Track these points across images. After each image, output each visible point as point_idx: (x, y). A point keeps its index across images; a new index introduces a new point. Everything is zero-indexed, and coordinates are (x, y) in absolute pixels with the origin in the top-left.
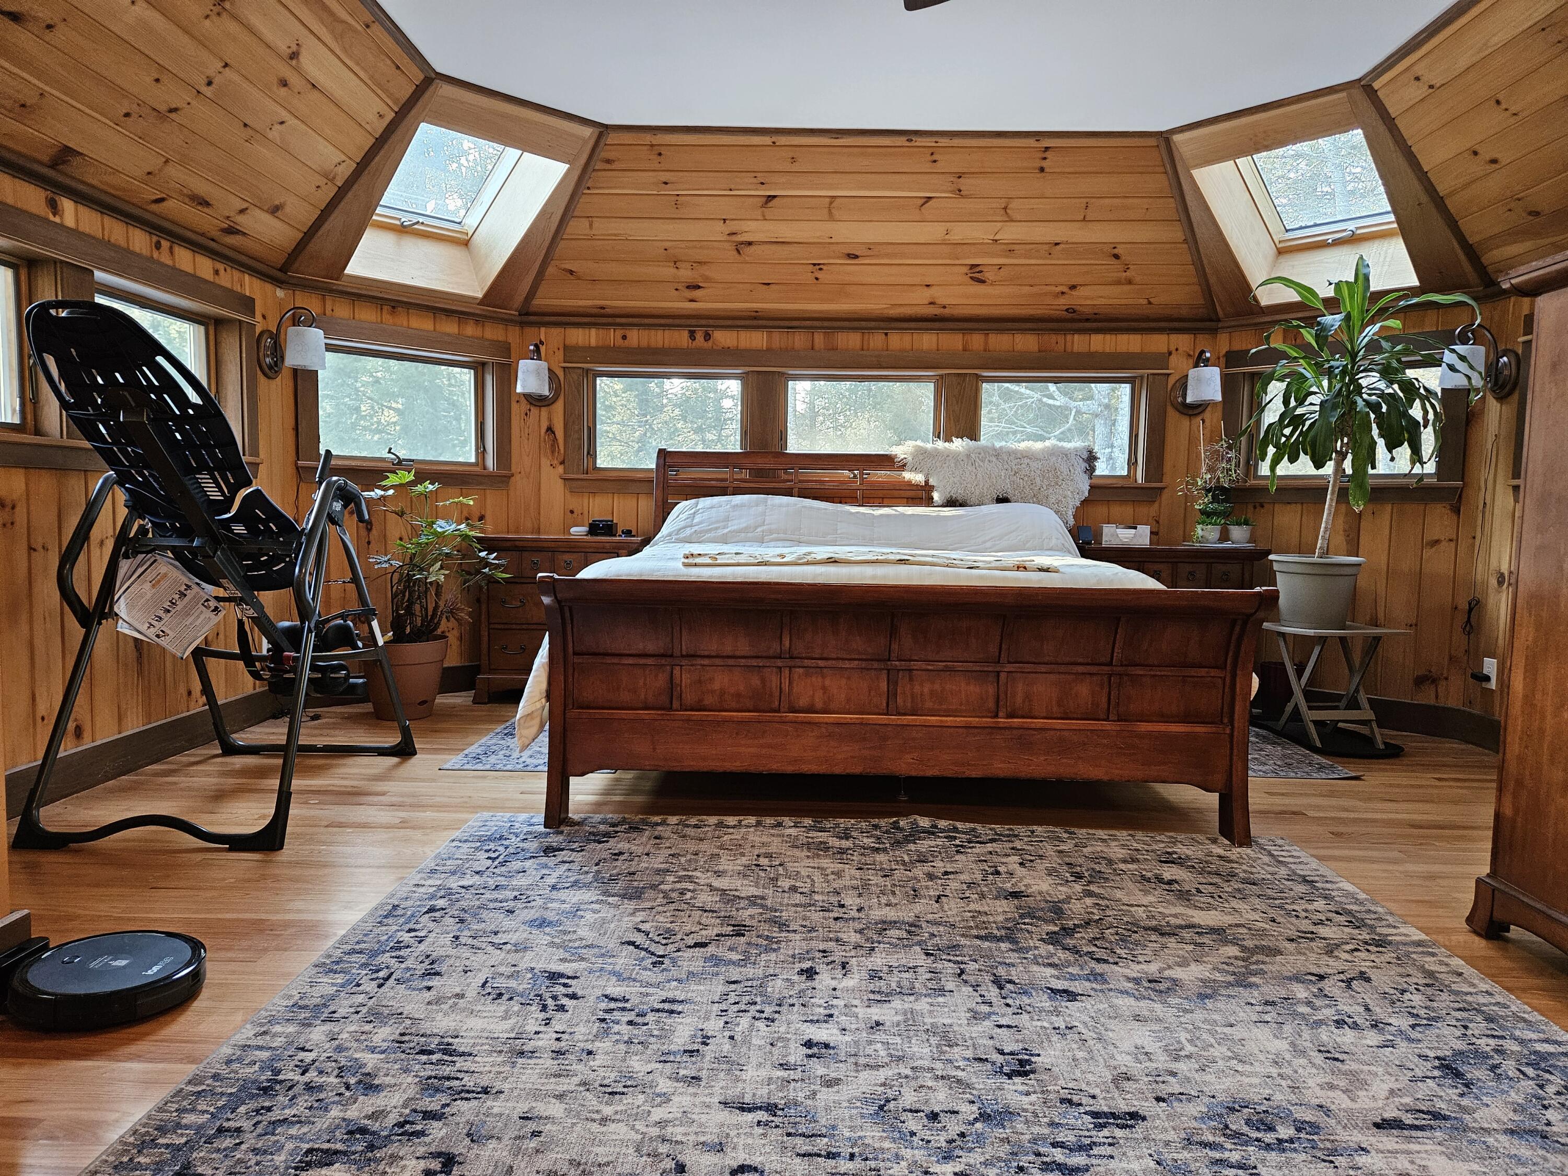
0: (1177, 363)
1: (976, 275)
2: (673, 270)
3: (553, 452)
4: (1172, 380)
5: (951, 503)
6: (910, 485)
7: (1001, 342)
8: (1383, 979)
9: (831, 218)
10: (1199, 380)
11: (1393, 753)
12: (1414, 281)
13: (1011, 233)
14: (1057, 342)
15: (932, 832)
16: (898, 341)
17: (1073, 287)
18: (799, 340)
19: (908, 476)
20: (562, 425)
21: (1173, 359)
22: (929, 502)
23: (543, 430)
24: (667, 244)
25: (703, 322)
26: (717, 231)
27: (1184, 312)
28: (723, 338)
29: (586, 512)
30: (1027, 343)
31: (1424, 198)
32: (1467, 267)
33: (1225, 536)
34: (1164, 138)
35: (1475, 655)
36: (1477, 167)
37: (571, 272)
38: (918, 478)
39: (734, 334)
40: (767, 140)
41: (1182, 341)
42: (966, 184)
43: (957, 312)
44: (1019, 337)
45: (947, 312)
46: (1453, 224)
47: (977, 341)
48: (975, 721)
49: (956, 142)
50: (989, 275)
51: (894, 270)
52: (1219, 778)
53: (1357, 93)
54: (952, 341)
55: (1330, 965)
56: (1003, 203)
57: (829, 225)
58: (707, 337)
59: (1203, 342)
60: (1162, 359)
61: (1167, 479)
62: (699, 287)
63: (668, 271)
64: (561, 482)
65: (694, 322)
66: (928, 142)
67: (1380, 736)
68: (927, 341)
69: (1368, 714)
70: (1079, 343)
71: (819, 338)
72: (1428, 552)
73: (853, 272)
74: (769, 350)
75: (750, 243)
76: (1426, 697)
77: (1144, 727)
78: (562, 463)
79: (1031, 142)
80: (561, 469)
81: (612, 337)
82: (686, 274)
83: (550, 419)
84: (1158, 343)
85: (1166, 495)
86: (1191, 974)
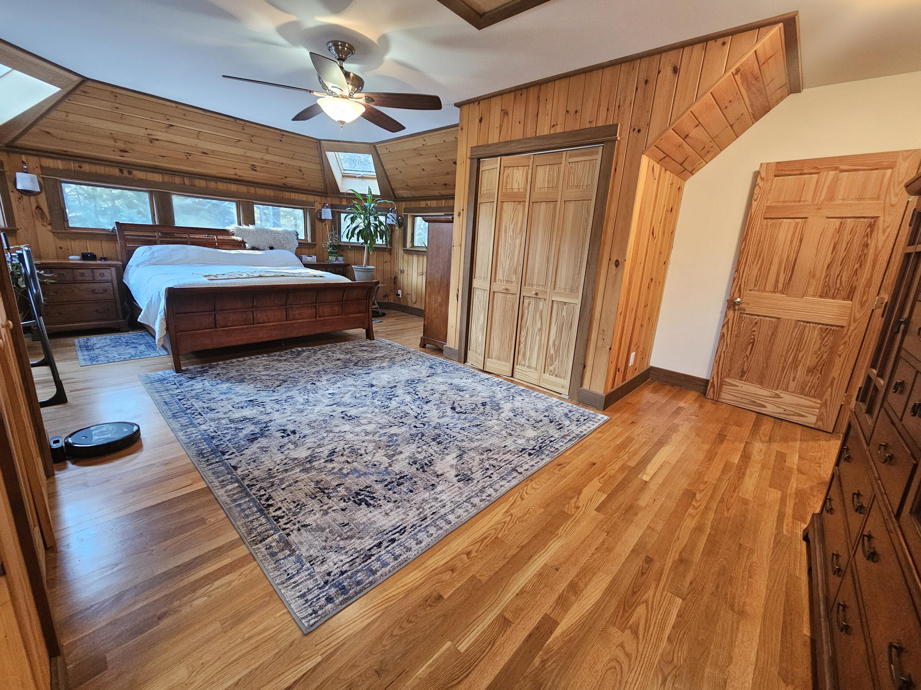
0: (317, 206)
1: (254, 168)
2: (114, 143)
3: (42, 218)
4: (316, 211)
5: (253, 248)
6: (237, 241)
7: (261, 191)
8: (414, 357)
9: (198, 138)
10: (325, 212)
11: (383, 315)
12: (379, 194)
13: (268, 157)
14: (280, 194)
15: (303, 351)
16: (221, 186)
17: (286, 177)
18: (177, 180)
19: (234, 237)
20: (46, 206)
21: (316, 204)
22: (244, 248)
23: (34, 207)
24: (112, 132)
25: (128, 166)
26: (142, 132)
27: (318, 190)
28: (139, 174)
29: (70, 248)
30: (270, 193)
31: (384, 175)
32: (391, 192)
33: (337, 259)
34: (319, 141)
35: (396, 289)
36: (397, 172)
37: (48, 133)
38: (240, 239)
39: (144, 173)
40: (174, 105)
41: (318, 198)
42: (253, 139)
43: (245, 179)
44: (267, 191)
45: (241, 178)
46: (389, 182)
47: (252, 190)
48: (311, 320)
49: (252, 125)
50: (258, 169)
51: (223, 161)
52: (366, 326)
53: (371, 146)
54: (243, 189)
55: (405, 358)
56: (266, 148)
57: (198, 141)
58: (130, 173)
59: (324, 200)
60: (313, 204)
61: (317, 241)
62: (127, 152)
63: (111, 142)
64: (51, 234)
65: (123, 166)
66: (243, 123)
67: (380, 311)
68: (233, 187)
69: (377, 306)
70: (287, 195)
71: (187, 181)
72: (385, 265)
73: (204, 158)
74: (163, 182)
75: (158, 140)
76: (386, 300)
77: (351, 316)
78: (50, 224)
79: (279, 132)
80: (50, 227)
81: (73, 166)
82: (121, 145)
83: (37, 202)
84: (311, 198)
85: (317, 246)
86: (385, 364)
